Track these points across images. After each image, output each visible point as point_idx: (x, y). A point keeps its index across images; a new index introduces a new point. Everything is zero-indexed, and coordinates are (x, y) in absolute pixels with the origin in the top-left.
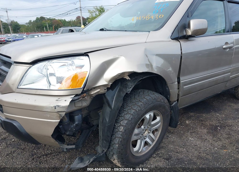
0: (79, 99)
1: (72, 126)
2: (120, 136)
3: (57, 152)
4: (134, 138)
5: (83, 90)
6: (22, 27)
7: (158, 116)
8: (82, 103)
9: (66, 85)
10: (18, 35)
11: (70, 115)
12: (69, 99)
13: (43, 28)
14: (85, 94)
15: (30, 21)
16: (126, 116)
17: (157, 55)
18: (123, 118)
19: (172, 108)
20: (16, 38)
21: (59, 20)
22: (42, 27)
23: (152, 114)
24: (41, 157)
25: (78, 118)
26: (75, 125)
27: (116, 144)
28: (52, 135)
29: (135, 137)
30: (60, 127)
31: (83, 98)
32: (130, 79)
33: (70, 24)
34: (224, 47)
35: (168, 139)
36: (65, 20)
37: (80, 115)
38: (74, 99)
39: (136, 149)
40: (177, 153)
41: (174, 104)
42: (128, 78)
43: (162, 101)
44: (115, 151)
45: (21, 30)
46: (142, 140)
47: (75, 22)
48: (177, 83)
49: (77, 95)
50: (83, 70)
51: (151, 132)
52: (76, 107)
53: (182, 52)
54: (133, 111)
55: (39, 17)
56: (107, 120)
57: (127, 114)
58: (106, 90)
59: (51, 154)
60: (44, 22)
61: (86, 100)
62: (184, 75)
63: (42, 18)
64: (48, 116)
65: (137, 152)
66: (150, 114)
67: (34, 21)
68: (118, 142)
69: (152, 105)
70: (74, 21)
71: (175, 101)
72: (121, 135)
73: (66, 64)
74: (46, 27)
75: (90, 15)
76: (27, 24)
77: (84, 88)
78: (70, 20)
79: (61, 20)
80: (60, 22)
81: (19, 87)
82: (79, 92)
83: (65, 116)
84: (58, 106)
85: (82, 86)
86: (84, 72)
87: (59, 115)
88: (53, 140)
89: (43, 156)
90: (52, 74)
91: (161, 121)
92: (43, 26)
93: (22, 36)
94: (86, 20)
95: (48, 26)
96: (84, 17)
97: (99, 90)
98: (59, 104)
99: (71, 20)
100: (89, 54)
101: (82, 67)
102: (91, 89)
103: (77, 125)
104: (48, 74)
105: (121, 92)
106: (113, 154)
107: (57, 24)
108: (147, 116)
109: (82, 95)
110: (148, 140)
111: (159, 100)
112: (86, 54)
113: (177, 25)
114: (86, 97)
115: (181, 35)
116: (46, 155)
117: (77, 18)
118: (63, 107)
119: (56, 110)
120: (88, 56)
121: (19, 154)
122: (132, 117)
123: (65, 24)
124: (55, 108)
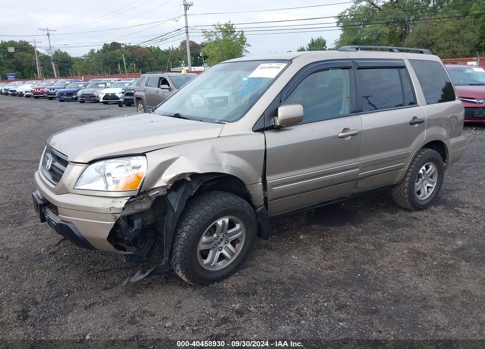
0: (135, 201)
1: (131, 231)
2: (182, 243)
3: (118, 268)
4: (201, 247)
5: (139, 191)
6: (76, 62)
7: (237, 224)
8: (141, 206)
9: (121, 186)
10: (69, 82)
11: (129, 219)
12: (125, 201)
13: (116, 65)
14: (142, 196)
15: (92, 51)
16: (189, 221)
17: (228, 152)
18: (186, 223)
19: (257, 215)
20: (64, 88)
21: (148, 48)
22: (114, 63)
23: (227, 220)
24: (98, 273)
25: (137, 223)
26: (134, 230)
27: (178, 252)
28: (107, 239)
29: (203, 245)
30: (117, 231)
31: (140, 200)
32: (190, 180)
33: (168, 56)
34: (340, 135)
35: (264, 256)
36: (158, 48)
37: (140, 220)
38: (130, 201)
39: (206, 261)
40: (268, 272)
41: (259, 209)
42: (189, 179)
43: (240, 205)
44: (177, 260)
45: (75, 69)
46: (216, 251)
47: (177, 51)
48: (261, 183)
49: (132, 197)
50: (140, 170)
51: (230, 242)
52: (134, 210)
53: (266, 147)
54: (198, 215)
55: (110, 43)
56: (170, 225)
57: (191, 218)
58: (166, 192)
59: (110, 270)
60: (117, 51)
61: (144, 202)
62: (272, 174)
63: (115, 46)
64: (104, 217)
65: (209, 264)
66: (223, 220)
67: (98, 52)
68: (180, 249)
69: (223, 209)
70: (177, 49)
71: (261, 206)
72: (183, 241)
73: (125, 164)
74: (121, 62)
75: (207, 39)
76: (85, 56)
77: (140, 189)
78: (168, 49)
79: (150, 49)
80: (149, 52)
81: (75, 188)
82: (135, 193)
83: (121, 219)
84: (113, 207)
85: (138, 188)
86: (141, 173)
87: (114, 217)
88: (108, 244)
89: (101, 271)
90: (109, 174)
91: (242, 229)
92: (116, 61)
93: (76, 84)
94: (200, 49)
95: (126, 61)
96: (196, 43)
97: (158, 191)
98: (114, 206)
99: (171, 49)
100: (146, 154)
101: (139, 168)
102: (149, 191)
103: (136, 230)
104: (106, 174)
105: (186, 194)
106: (176, 264)
107: (144, 57)
108: (220, 222)
109: (139, 197)
110: (224, 252)
111: (235, 204)
112: (144, 154)
113: (263, 113)
114: (144, 199)
115: (267, 125)
116: (105, 271)
117: (181, 44)
118: (118, 209)
119: (111, 212)
120: (145, 155)
121: (72, 269)
122: (196, 222)
123: (158, 56)
124: (110, 210)
